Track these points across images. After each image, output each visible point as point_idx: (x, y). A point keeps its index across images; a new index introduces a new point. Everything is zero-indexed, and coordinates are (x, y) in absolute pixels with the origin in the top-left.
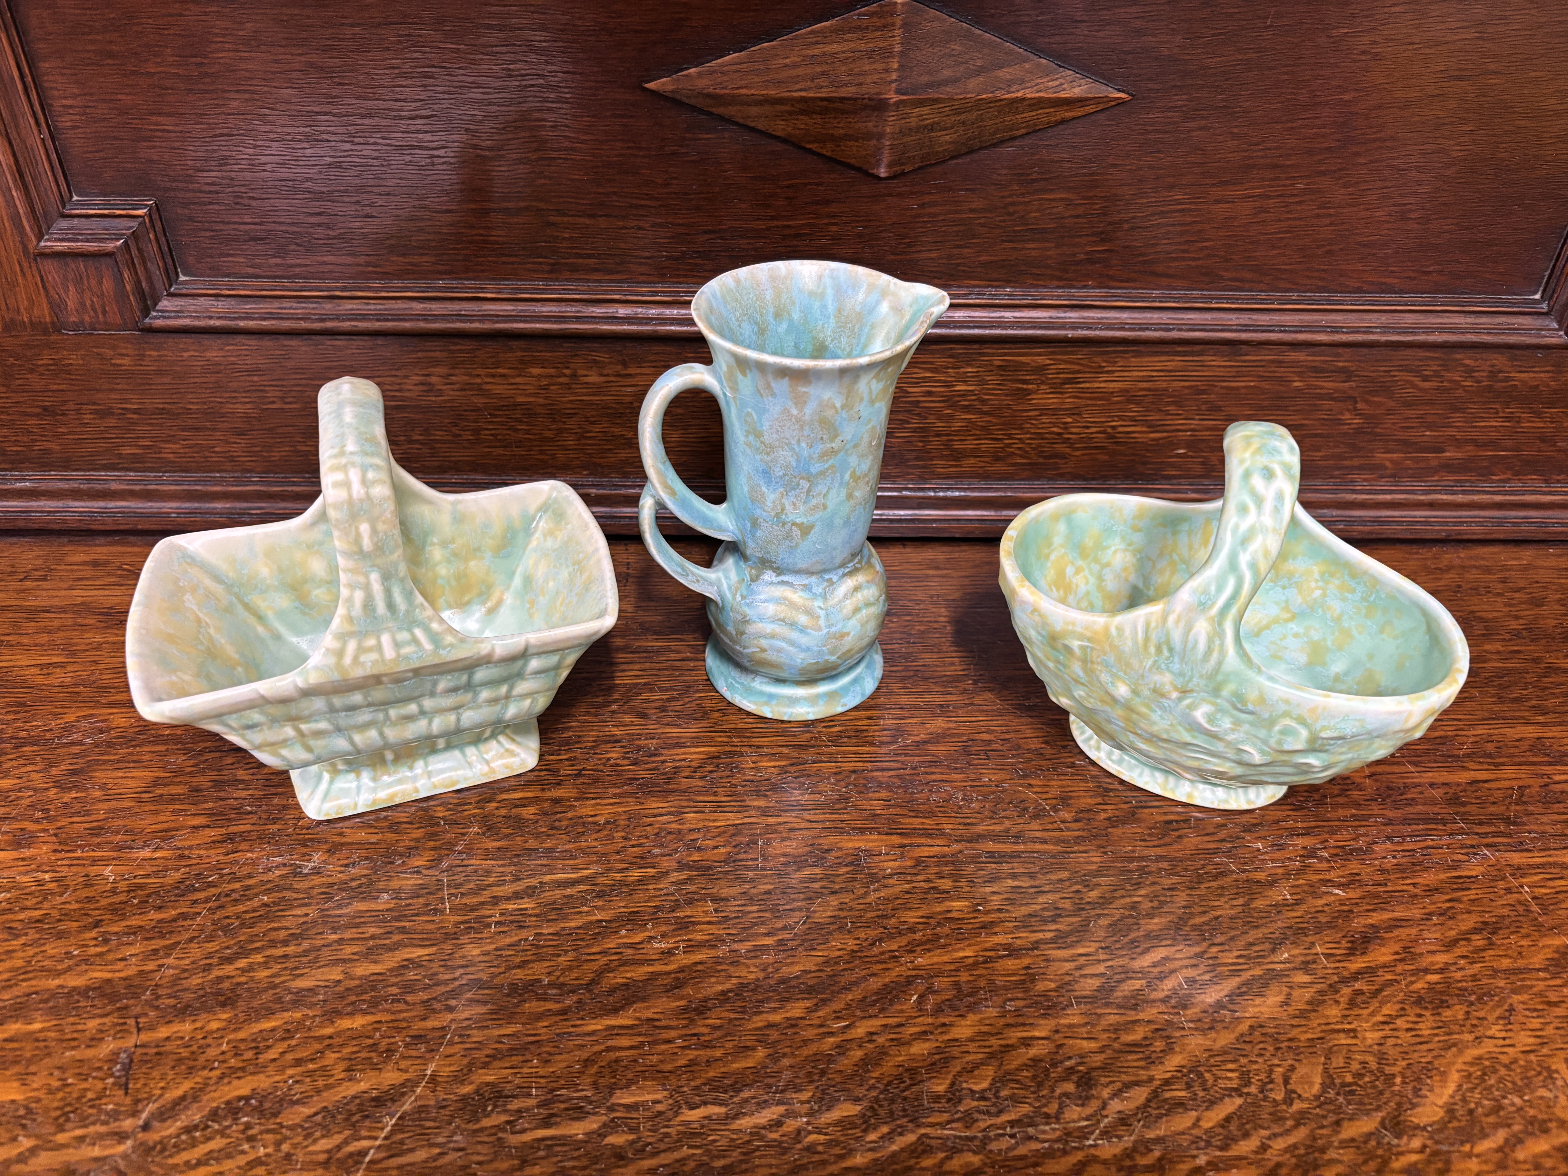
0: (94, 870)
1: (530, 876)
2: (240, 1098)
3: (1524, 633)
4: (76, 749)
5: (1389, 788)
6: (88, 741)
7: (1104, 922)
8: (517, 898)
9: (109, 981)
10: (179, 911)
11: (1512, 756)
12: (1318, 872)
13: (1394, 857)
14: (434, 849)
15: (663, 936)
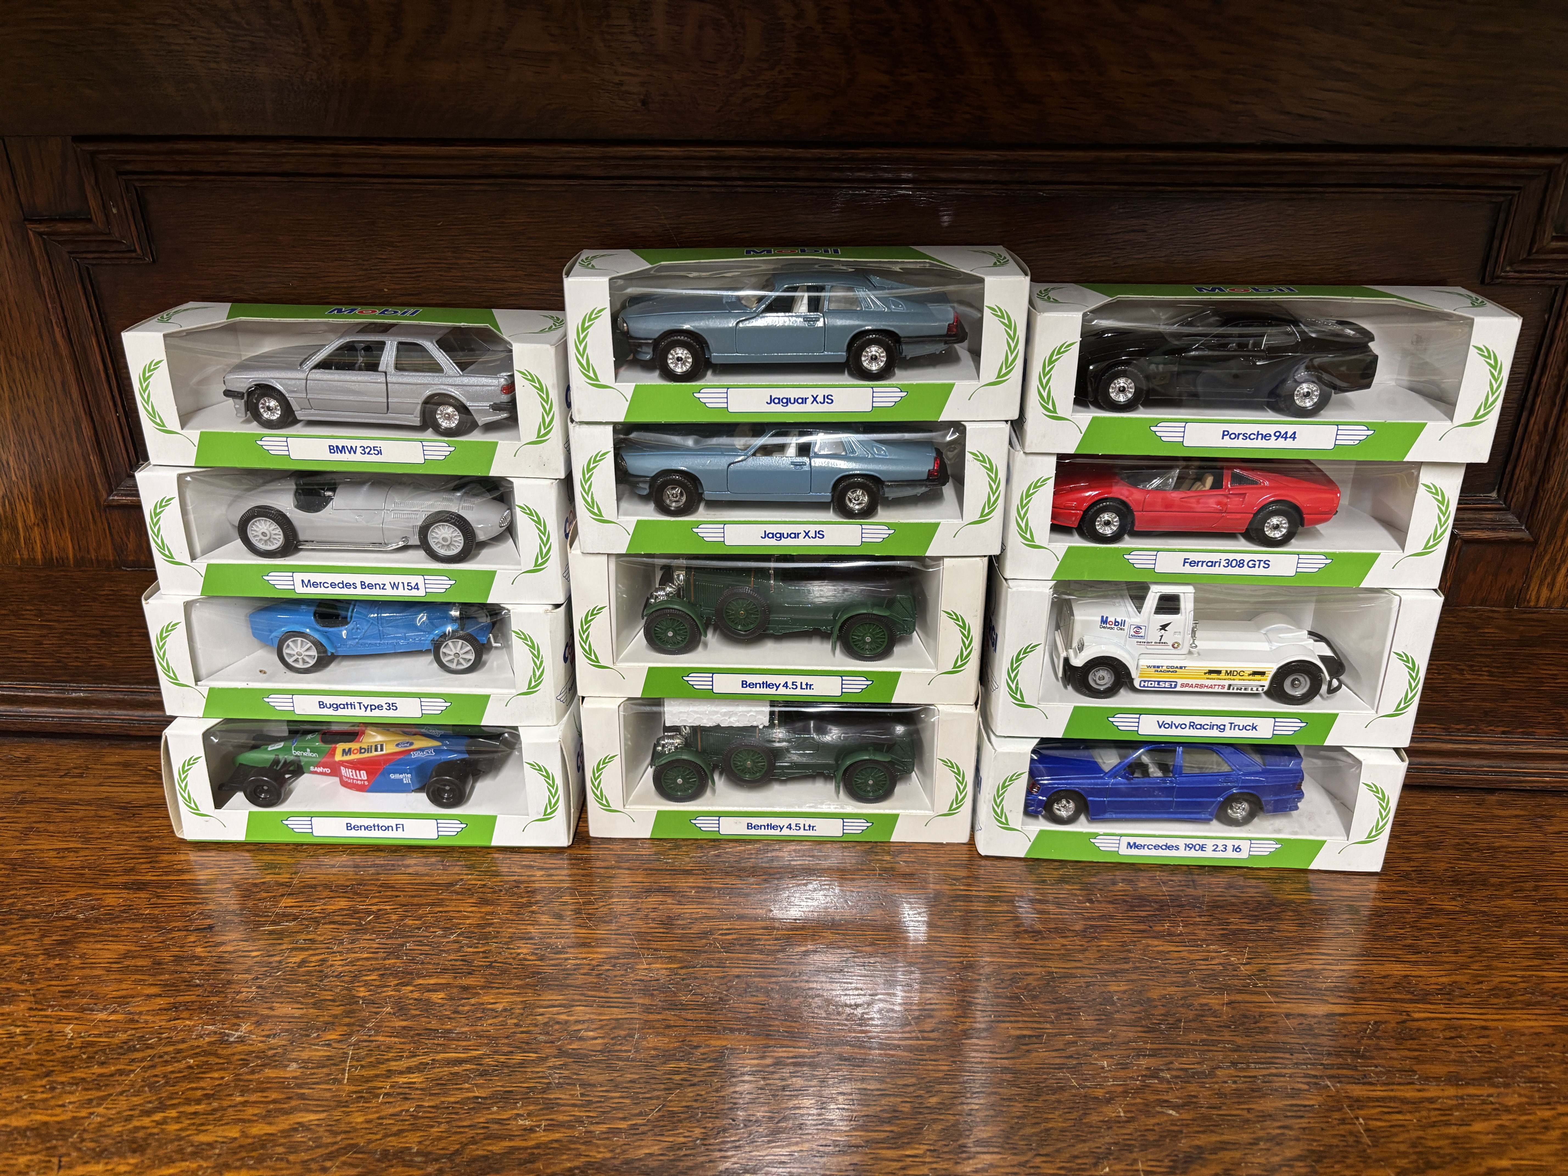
0: (57, 1027)
1: (425, 1054)
3: (1413, 875)
4: (68, 923)
5: (1245, 1016)
6: (81, 916)
7: (938, 1127)
8: (409, 1072)
9: (46, 1124)
10: (118, 1067)
11: (1375, 992)
12: (1157, 1092)
13: (1235, 1082)
14: (348, 1025)
15: (529, 1115)
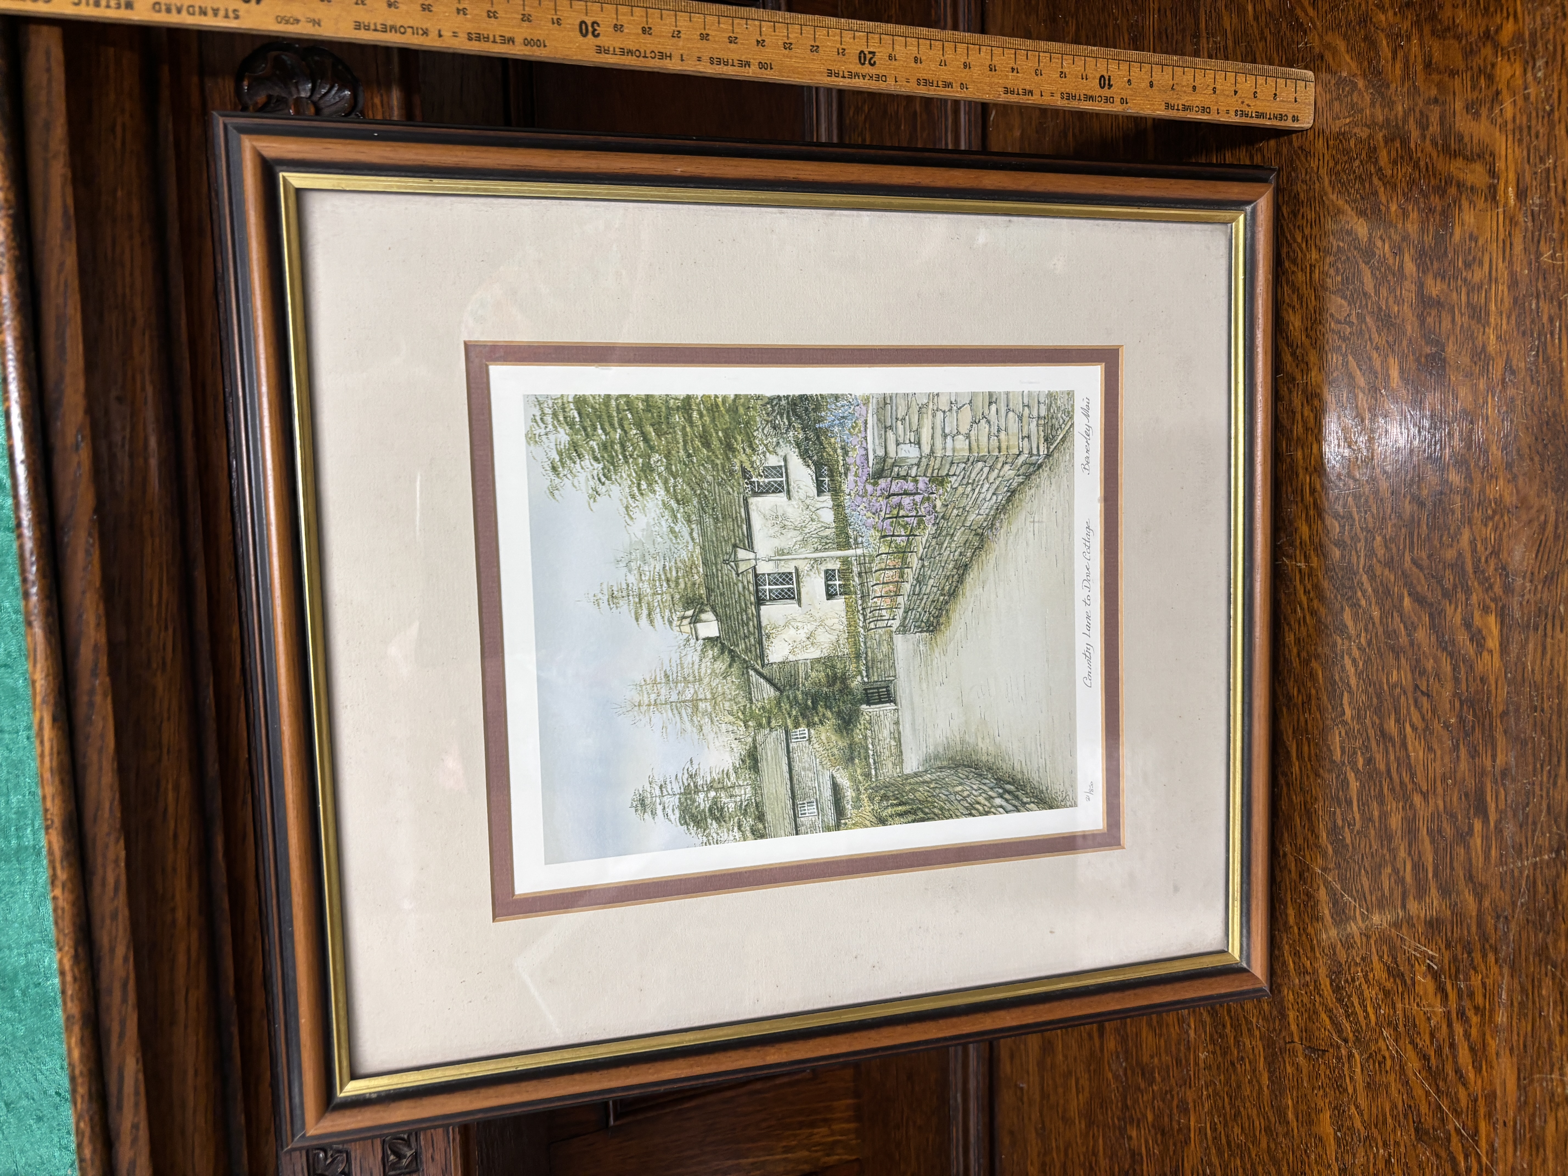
0: (1202, 1065)
2: (1331, 984)
4: (1129, 1073)
6: (1124, 1065)
9: (1265, 1058)
